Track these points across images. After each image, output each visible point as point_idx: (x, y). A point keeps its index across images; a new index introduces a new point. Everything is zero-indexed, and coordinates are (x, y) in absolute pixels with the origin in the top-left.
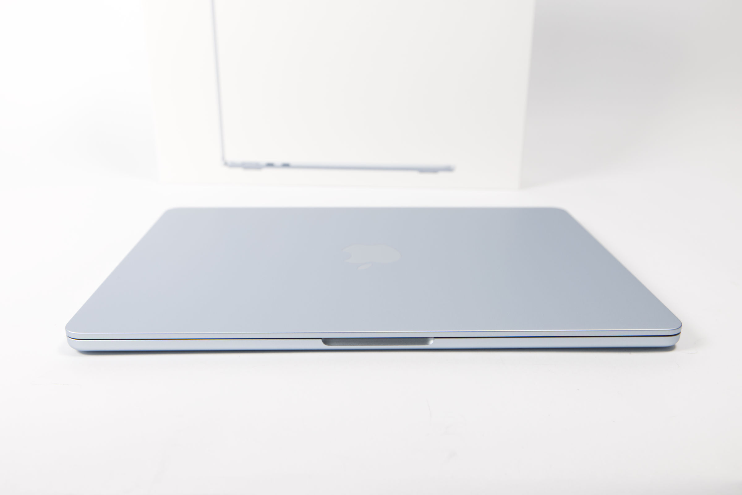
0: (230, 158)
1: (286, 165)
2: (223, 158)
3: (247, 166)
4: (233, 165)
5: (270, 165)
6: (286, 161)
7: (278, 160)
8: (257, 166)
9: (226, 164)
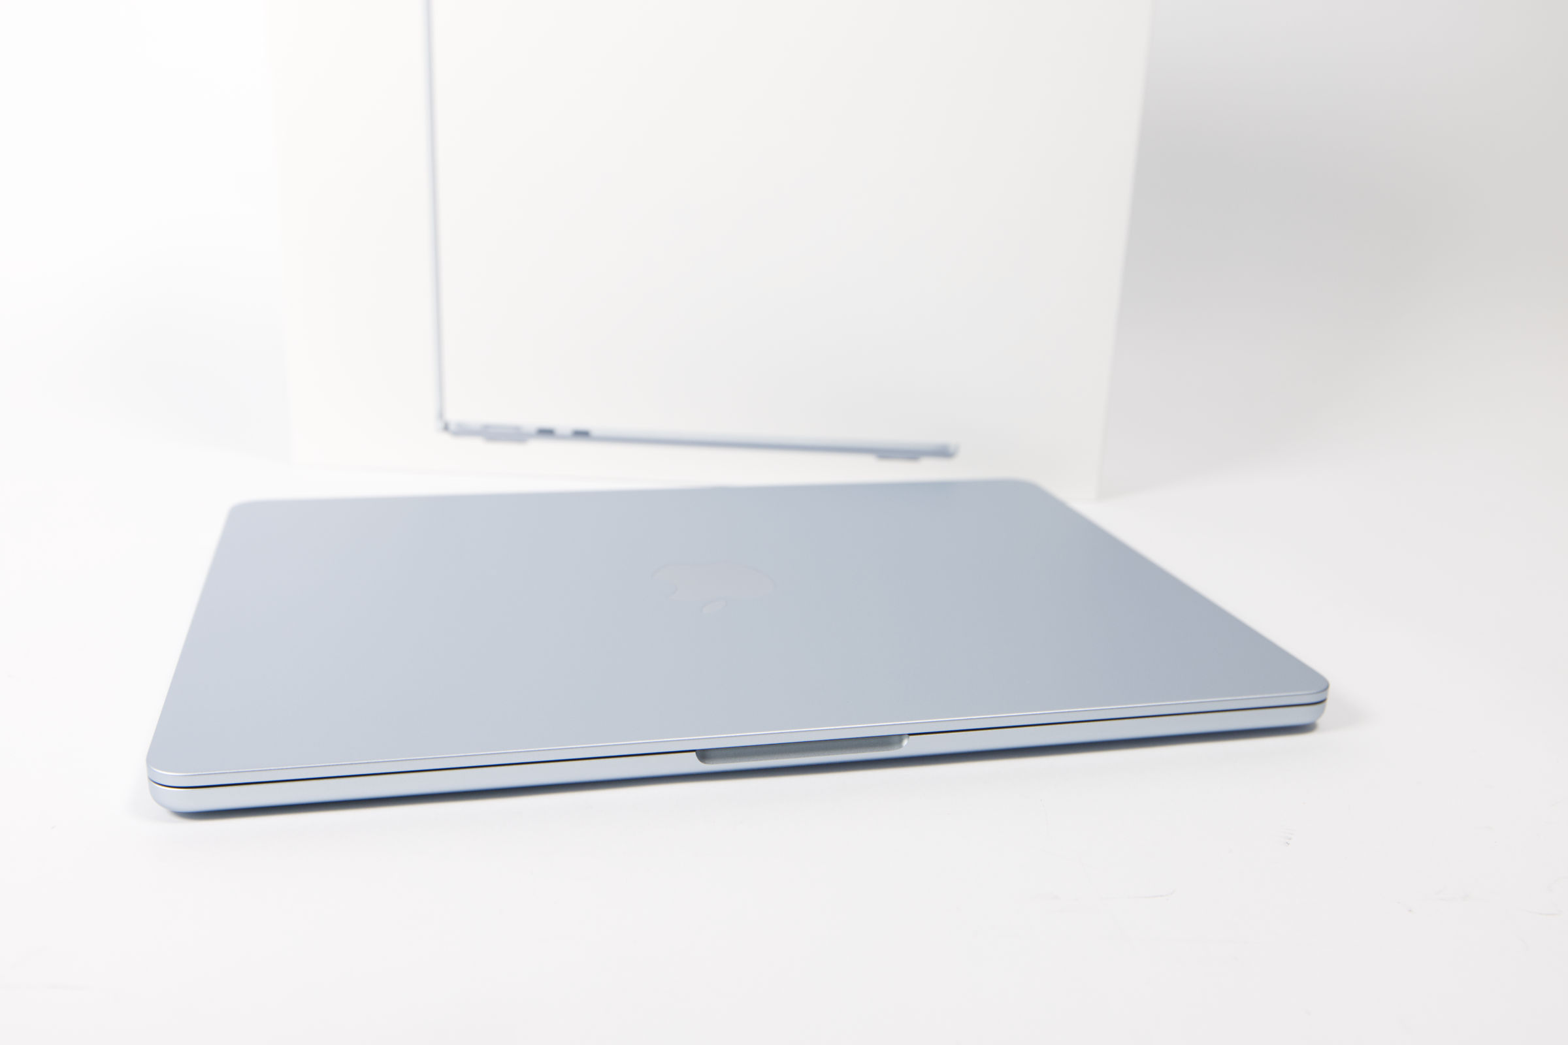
0: (454, 416)
1: (581, 434)
2: (441, 415)
3: (492, 434)
4: (463, 431)
5: (546, 432)
6: (582, 425)
7: (563, 422)
8: (515, 435)
9: (446, 428)
